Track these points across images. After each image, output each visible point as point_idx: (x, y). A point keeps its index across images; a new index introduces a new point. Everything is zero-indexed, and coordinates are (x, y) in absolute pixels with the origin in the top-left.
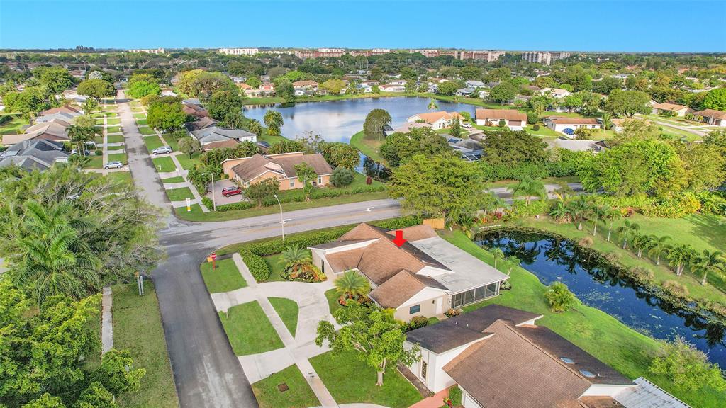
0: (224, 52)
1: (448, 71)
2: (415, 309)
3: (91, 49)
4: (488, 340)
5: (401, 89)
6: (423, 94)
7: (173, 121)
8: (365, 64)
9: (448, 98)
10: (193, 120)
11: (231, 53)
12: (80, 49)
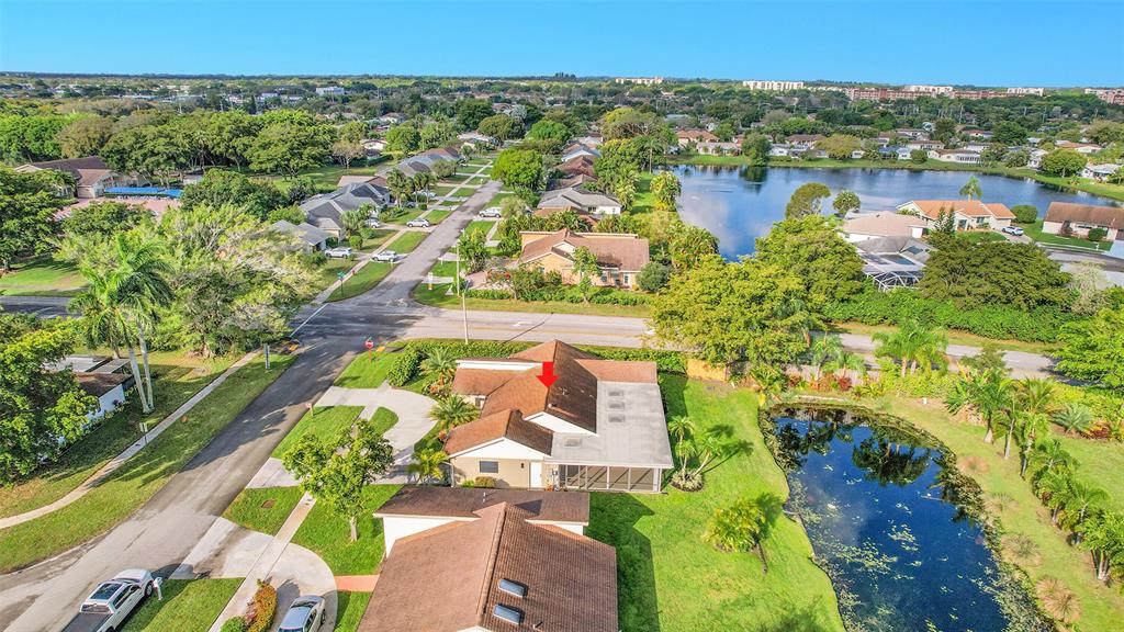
0: (748, 86)
1: (1104, 131)
2: (491, 466)
3: (573, 76)
4: (467, 524)
5: (972, 159)
6: (1016, 171)
7: (518, 175)
8: (957, 113)
9: (1061, 181)
10: (560, 177)
11: (759, 87)
12: (561, 78)
